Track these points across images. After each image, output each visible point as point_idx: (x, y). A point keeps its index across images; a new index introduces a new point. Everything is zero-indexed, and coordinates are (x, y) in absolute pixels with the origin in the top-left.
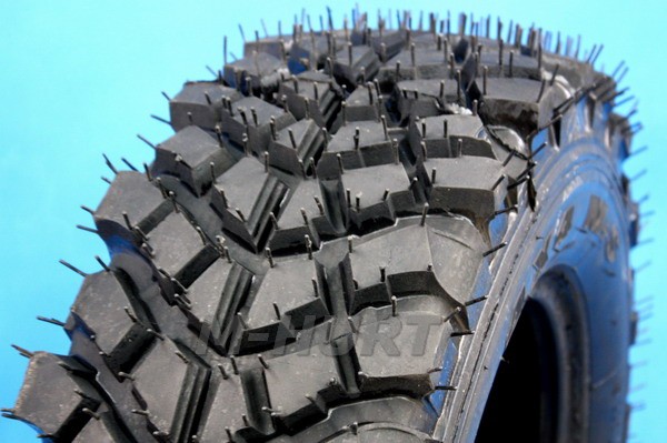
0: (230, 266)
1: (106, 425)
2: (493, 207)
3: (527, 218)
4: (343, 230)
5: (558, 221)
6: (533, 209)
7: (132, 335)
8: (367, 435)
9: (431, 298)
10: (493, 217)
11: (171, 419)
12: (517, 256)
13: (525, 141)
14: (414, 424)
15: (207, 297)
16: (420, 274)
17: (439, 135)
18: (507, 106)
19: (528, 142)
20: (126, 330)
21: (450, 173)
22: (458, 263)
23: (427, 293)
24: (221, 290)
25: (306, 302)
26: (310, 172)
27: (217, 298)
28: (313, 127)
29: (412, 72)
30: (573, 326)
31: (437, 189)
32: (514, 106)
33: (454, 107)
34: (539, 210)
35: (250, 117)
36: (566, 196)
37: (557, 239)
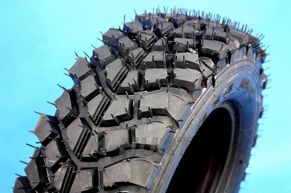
0: (103, 97)
1: (57, 143)
2: (194, 88)
3: (211, 89)
4: (143, 89)
5: (226, 89)
6: (214, 86)
7: (69, 115)
8: (134, 162)
9: (166, 117)
10: (194, 91)
11: (75, 145)
12: (204, 102)
13: (214, 63)
14: (152, 159)
15: (93, 107)
16: (163, 109)
17: (182, 60)
18: (210, 51)
19: (216, 64)
20: (68, 113)
21: (181, 74)
22: (179, 106)
23: (165, 116)
24: (98, 105)
25: (123, 113)
26: (137, 67)
27: (96, 107)
28: (142, 51)
29: (181, 35)
30: (237, 114)
31: (176, 79)
32: (212, 51)
33: (191, 50)
34: (217, 86)
35: (122, 45)
36: (230, 80)
37: (225, 94)
